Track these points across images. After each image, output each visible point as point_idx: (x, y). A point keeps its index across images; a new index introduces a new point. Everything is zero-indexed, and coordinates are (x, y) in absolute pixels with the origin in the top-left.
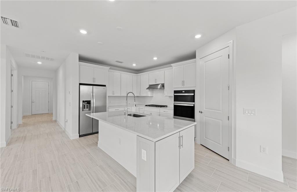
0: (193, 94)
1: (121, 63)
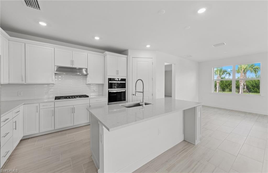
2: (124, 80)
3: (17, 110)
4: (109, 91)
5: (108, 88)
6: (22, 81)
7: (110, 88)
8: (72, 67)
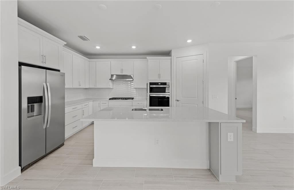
2: (165, 84)
3: (87, 104)
4: (150, 95)
5: (150, 93)
6: (95, 86)
7: (151, 93)
8: (121, 74)
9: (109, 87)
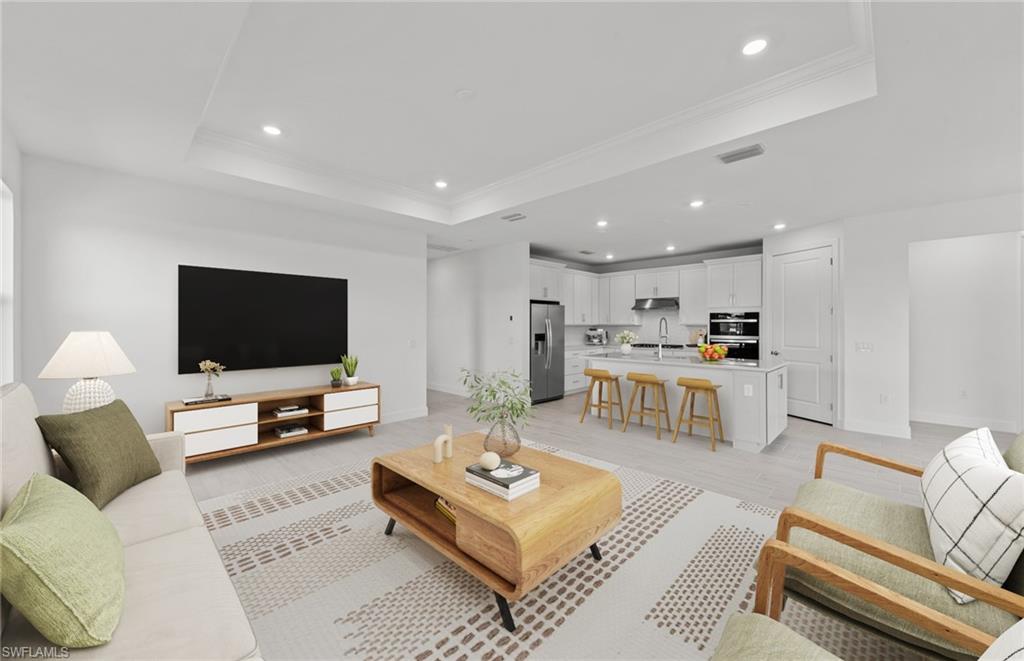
0: (755, 321)
1: (588, 253)
4: (710, 339)
5: (710, 335)
9: (633, 323)
